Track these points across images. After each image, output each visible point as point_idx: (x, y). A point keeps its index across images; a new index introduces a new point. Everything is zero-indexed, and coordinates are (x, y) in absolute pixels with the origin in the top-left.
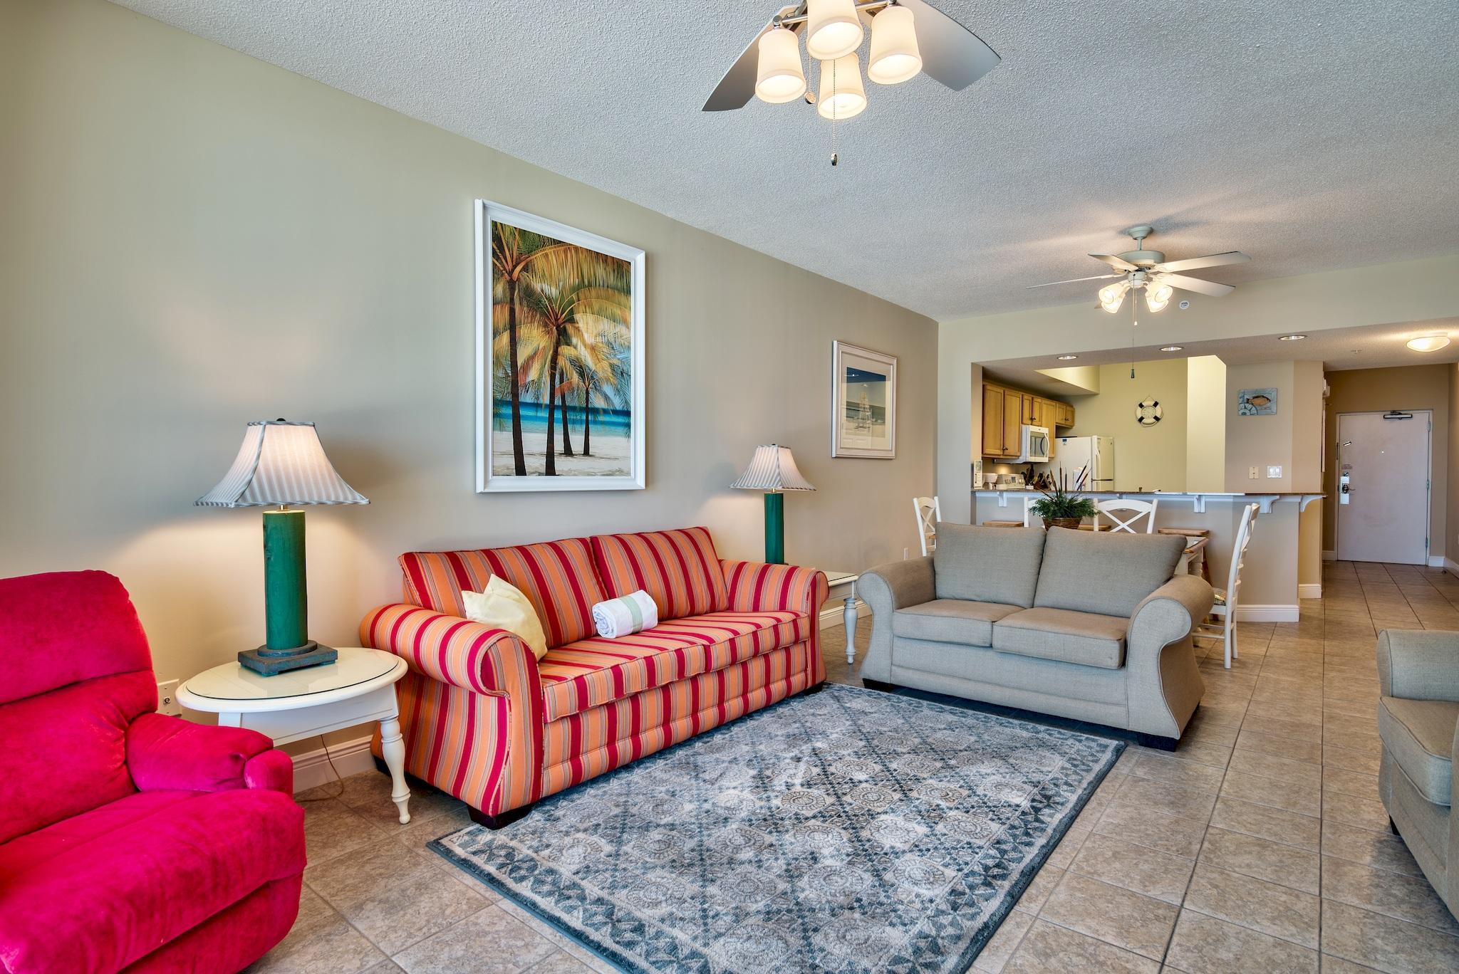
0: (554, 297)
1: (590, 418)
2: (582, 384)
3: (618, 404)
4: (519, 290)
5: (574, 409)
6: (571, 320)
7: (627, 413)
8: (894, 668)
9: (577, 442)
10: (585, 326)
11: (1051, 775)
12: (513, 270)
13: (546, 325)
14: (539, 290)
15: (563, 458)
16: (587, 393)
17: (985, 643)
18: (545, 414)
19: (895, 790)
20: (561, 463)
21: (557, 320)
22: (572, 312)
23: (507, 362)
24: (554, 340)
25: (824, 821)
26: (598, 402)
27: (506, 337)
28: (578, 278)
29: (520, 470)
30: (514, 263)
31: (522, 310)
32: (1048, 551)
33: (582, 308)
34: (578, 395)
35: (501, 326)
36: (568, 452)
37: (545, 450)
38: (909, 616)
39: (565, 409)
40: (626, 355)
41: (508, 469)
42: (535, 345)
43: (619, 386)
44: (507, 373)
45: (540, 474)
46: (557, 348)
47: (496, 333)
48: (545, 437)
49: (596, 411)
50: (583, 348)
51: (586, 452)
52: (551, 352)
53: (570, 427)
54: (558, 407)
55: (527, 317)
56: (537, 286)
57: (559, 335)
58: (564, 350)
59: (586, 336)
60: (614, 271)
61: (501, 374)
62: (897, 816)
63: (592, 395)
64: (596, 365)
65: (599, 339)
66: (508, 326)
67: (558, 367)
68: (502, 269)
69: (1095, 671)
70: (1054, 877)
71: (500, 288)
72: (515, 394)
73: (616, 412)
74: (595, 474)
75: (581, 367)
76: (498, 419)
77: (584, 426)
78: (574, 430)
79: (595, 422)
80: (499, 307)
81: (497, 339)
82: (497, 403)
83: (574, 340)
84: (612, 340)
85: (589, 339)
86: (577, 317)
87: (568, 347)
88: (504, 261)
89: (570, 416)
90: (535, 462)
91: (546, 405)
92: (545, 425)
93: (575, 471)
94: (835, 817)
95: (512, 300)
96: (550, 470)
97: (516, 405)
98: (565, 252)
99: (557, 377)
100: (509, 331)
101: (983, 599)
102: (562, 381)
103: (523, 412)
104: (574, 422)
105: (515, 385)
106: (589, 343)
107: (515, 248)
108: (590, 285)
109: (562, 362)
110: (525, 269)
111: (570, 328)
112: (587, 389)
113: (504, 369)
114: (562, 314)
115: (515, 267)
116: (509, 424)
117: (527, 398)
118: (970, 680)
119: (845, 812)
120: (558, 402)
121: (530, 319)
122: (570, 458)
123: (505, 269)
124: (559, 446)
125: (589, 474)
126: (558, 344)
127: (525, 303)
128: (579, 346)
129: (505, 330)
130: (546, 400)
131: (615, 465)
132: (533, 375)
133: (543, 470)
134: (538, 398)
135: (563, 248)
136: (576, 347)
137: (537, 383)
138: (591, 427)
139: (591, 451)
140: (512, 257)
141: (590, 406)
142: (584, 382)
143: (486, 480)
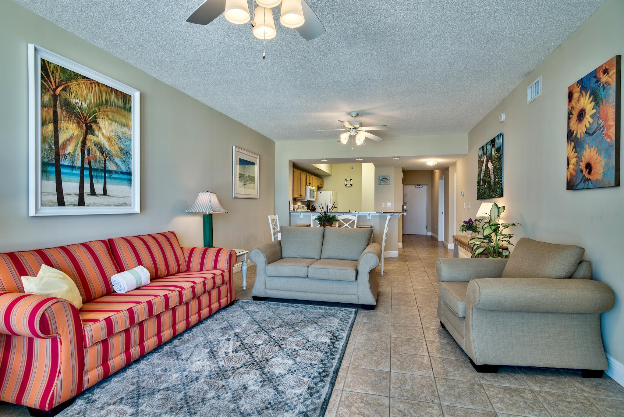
0: (84, 108)
1: (107, 175)
2: (101, 156)
3: (124, 168)
4: (60, 100)
5: (97, 170)
6: (95, 122)
7: (130, 174)
8: (266, 290)
9: (99, 187)
10: (104, 126)
11: (335, 327)
12: (56, 89)
13: (78, 123)
14: (74, 102)
15: (90, 197)
16: (105, 161)
17: (305, 275)
18: (78, 172)
19: (276, 346)
20: (88, 199)
21: (85, 120)
22: (95, 117)
23: (51, 141)
24: (84, 132)
25: (246, 368)
26: (111, 167)
27: (51, 127)
28: (99, 99)
29: (61, 203)
30: (57, 85)
31: (62, 112)
32: (326, 236)
33: (102, 116)
34: (100, 163)
35: (48, 120)
36: (93, 193)
37: (77, 191)
38: (273, 267)
39: (91, 170)
40: (129, 144)
41: (52, 202)
42: (71, 133)
43: (125, 159)
44: (51, 148)
45: (75, 205)
46: (86, 136)
47: (44, 124)
48: (78, 185)
49: (110, 172)
50: (102, 138)
51: (105, 193)
52: (82, 138)
53: (94, 180)
54: (87, 169)
55: (66, 117)
56: (73, 101)
57: (87, 129)
58: (90, 137)
59: (104, 131)
60: (121, 99)
61: (47, 147)
62: (279, 358)
63: (108, 163)
64: (110, 147)
65: (112, 134)
66: (52, 120)
67: (87, 147)
68: (48, 87)
69: (346, 282)
70: (345, 371)
71: (47, 98)
72: (57, 159)
73: (122, 173)
74: (110, 205)
75: (101, 148)
76: (45, 174)
77: (103, 180)
78: (97, 182)
79: (110, 178)
80: (46, 109)
81: (44, 127)
82: (44, 164)
83: (97, 133)
84: (120, 135)
85: (106, 132)
86: (99, 120)
87: (93, 136)
88: (49, 83)
89: (94, 174)
90: (71, 197)
91: (79, 167)
92: (78, 179)
93: (97, 204)
94: (251, 365)
95: (55, 106)
96: (81, 203)
97: (58, 166)
98: (91, 84)
99: (86, 152)
100: (53, 123)
101: (301, 257)
102: (89, 154)
103: (63, 170)
104: (97, 177)
105: (57, 154)
106: (106, 135)
107: (57, 77)
108: (107, 104)
109: (88, 144)
110: (65, 89)
111: (94, 126)
112: (105, 160)
113: (49, 144)
114: (89, 117)
115: (57, 87)
116: (54, 176)
117: (64, 162)
118: (299, 292)
119: (255, 361)
120: (86, 165)
121: (67, 118)
122: (94, 197)
123: (50, 88)
124: (87, 189)
125: (106, 205)
126: (86, 134)
127: (64, 109)
128: (100, 136)
129: (50, 122)
130: (78, 164)
131: (122, 201)
132: (70, 149)
133: (77, 203)
134: (73, 163)
135: (90, 82)
136: (98, 137)
137: (72, 155)
138: (107, 180)
139: (108, 193)
140: (55, 81)
141: (107, 169)
142: (103, 156)
143: (37, 209)
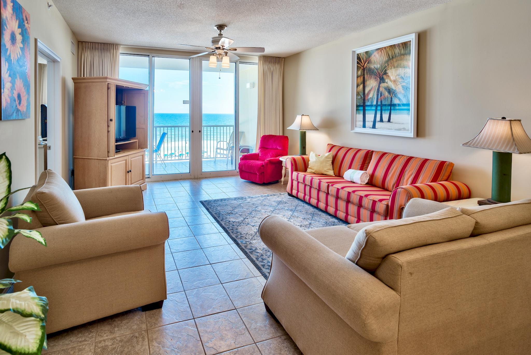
0: (379, 68)
1: (392, 108)
3: (405, 102)
4: (366, 70)
5: (385, 105)
6: (385, 73)
9: (386, 117)
10: (391, 74)
12: (364, 65)
13: (376, 78)
14: (373, 67)
15: (379, 123)
16: (391, 98)
18: (374, 108)
20: (378, 125)
21: (379, 75)
22: (386, 70)
23: (362, 94)
24: (378, 83)
26: (396, 101)
27: (361, 86)
28: (387, 57)
29: (364, 126)
30: (365, 63)
31: (367, 76)
33: (390, 68)
34: (387, 100)
35: (360, 83)
36: (381, 120)
37: (373, 120)
39: (382, 105)
40: (408, 80)
41: (361, 126)
42: (372, 86)
43: (405, 94)
44: (361, 97)
45: (370, 128)
46: (380, 85)
47: (358, 86)
48: (373, 115)
49: (395, 105)
50: (390, 82)
51: (389, 121)
52: (377, 87)
53: (383, 112)
54: (379, 105)
55: (369, 78)
56: (372, 67)
57: (380, 80)
58: (383, 85)
59: (391, 77)
60: (403, 48)
61: (359, 97)
63: (393, 99)
64: (395, 87)
65: (397, 77)
66: (362, 83)
67: (380, 91)
68: (360, 66)
71: (359, 73)
72: (364, 103)
73: (404, 105)
74: (392, 129)
75: (389, 89)
76: (358, 111)
77: (389, 111)
78: (385, 113)
79: (394, 109)
80: (359, 78)
81: (358, 88)
82: (357, 106)
83: (386, 81)
84: (403, 76)
85: (392, 78)
86: (388, 71)
87: (384, 84)
88: (361, 64)
89: (384, 108)
90: (369, 123)
91: (375, 105)
92: (374, 112)
93: (383, 127)
95: (364, 75)
96: (374, 127)
97: (364, 106)
98: (381, 51)
99: (379, 95)
100: (363, 84)
102: (381, 96)
103: (366, 108)
104: (385, 110)
105: (364, 100)
106: (393, 80)
107: (365, 59)
108: (393, 58)
109: (382, 89)
110: (368, 63)
111: (385, 77)
112: (391, 97)
114: (382, 72)
115: (365, 64)
116: (362, 112)
117: (368, 103)
120: (379, 103)
121: (370, 78)
122: (382, 123)
123: (361, 66)
124: (378, 118)
125: (389, 129)
126: (380, 83)
127: (368, 73)
128: (388, 82)
129: (361, 84)
130: (375, 103)
131: (402, 126)
132: (371, 96)
133: (371, 126)
134: (372, 103)
135: (380, 50)
136: (387, 83)
137: (372, 98)
138: (392, 111)
139: (391, 121)
140: (364, 61)
141: (392, 103)
142: (390, 95)
143: (352, 128)
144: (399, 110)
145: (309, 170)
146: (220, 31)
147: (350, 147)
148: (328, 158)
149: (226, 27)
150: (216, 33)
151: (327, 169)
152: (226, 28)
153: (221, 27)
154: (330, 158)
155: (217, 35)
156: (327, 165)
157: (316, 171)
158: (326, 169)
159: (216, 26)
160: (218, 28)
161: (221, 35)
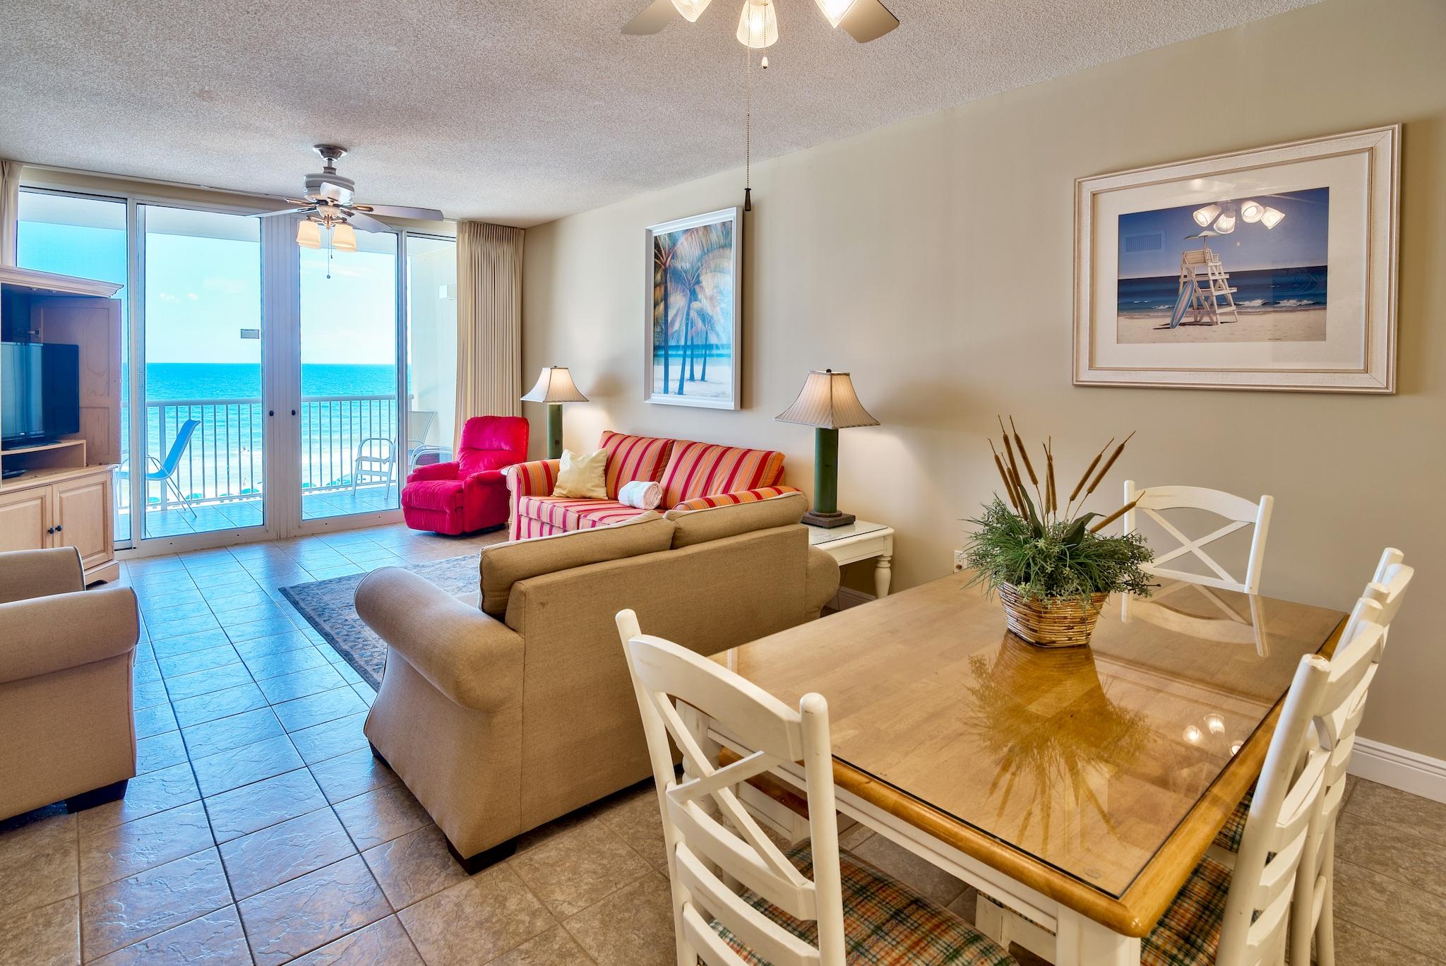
0: (688, 270)
1: (707, 352)
2: (703, 327)
3: (725, 339)
4: (669, 272)
5: (698, 346)
6: (698, 282)
9: (698, 370)
10: (706, 283)
12: (666, 262)
13: (684, 291)
14: (680, 268)
15: (689, 383)
16: (707, 333)
18: (681, 352)
20: (688, 386)
21: (689, 284)
22: (698, 276)
23: (662, 322)
24: (688, 300)
26: (713, 340)
27: (662, 306)
28: (700, 249)
29: (666, 391)
30: (666, 257)
31: (671, 285)
33: (704, 271)
34: (701, 336)
35: (659, 299)
36: (692, 378)
37: (679, 377)
39: (693, 347)
41: (660, 389)
42: (678, 306)
43: (725, 324)
44: (662, 328)
45: (675, 393)
46: (690, 305)
47: (656, 305)
48: (680, 367)
49: (711, 347)
50: (705, 300)
51: (703, 379)
52: (686, 308)
53: (695, 359)
54: (689, 346)
57: (691, 295)
58: (695, 305)
59: (707, 291)
61: (658, 329)
63: (709, 334)
64: (712, 311)
65: (715, 291)
66: (663, 298)
67: (690, 318)
68: (660, 263)
71: (658, 277)
72: (666, 341)
73: (723, 346)
74: (706, 395)
75: (703, 315)
76: (656, 358)
77: (703, 359)
78: (697, 362)
79: (710, 355)
80: (658, 288)
81: (657, 309)
82: (656, 348)
83: (700, 296)
86: (702, 278)
87: (696, 302)
88: (661, 258)
89: (695, 352)
90: (674, 386)
91: (682, 346)
92: (681, 360)
93: (694, 392)
95: (666, 282)
96: (681, 391)
97: (666, 347)
98: (691, 235)
99: (690, 324)
100: (663, 301)
102: (692, 327)
103: (670, 352)
104: (697, 356)
105: (666, 335)
106: (709, 295)
107: (667, 247)
109: (693, 314)
110: (672, 258)
111: (697, 287)
112: (707, 330)
113: (661, 326)
114: (692, 279)
115: (667, 259)
116: (662, 360)
117: (672, 343)
120: (689, 342)
121: (675, 290)
122: (692, 383)
123: (662, 263)
124: (687, 375)
125: (703, 395)
126: (690, 302)
127: (673, 280)
128: (702, 300)
129: (661, 301)
130: (682, 343)
131: (720, 389)
132: (676, 327)
133: (677, 391)
134: (678, 342)
135: (689, 234)
136: (700, 302)
137: (678, 332)
138: (707, 358)
139: (706, 377)
140: (665, 253)
141: (708, 343)
142: (705, 325)
143: (647, 396)
144: (718, 355)
145: (557, 491)
146: (330, 160)
147: (655, 436)
148: (598, 462)
149: (346, 150)
150: (318, 163)
151: (593, 486)
152: (344, 154)
153: (331, 151)
154: (600, 461)
155: (321, 171)
156: (594, 475)
157: (569, 492)
158: (591, 485)
159: (317, 146)
160: (322, 152)
161: (333, 171)
